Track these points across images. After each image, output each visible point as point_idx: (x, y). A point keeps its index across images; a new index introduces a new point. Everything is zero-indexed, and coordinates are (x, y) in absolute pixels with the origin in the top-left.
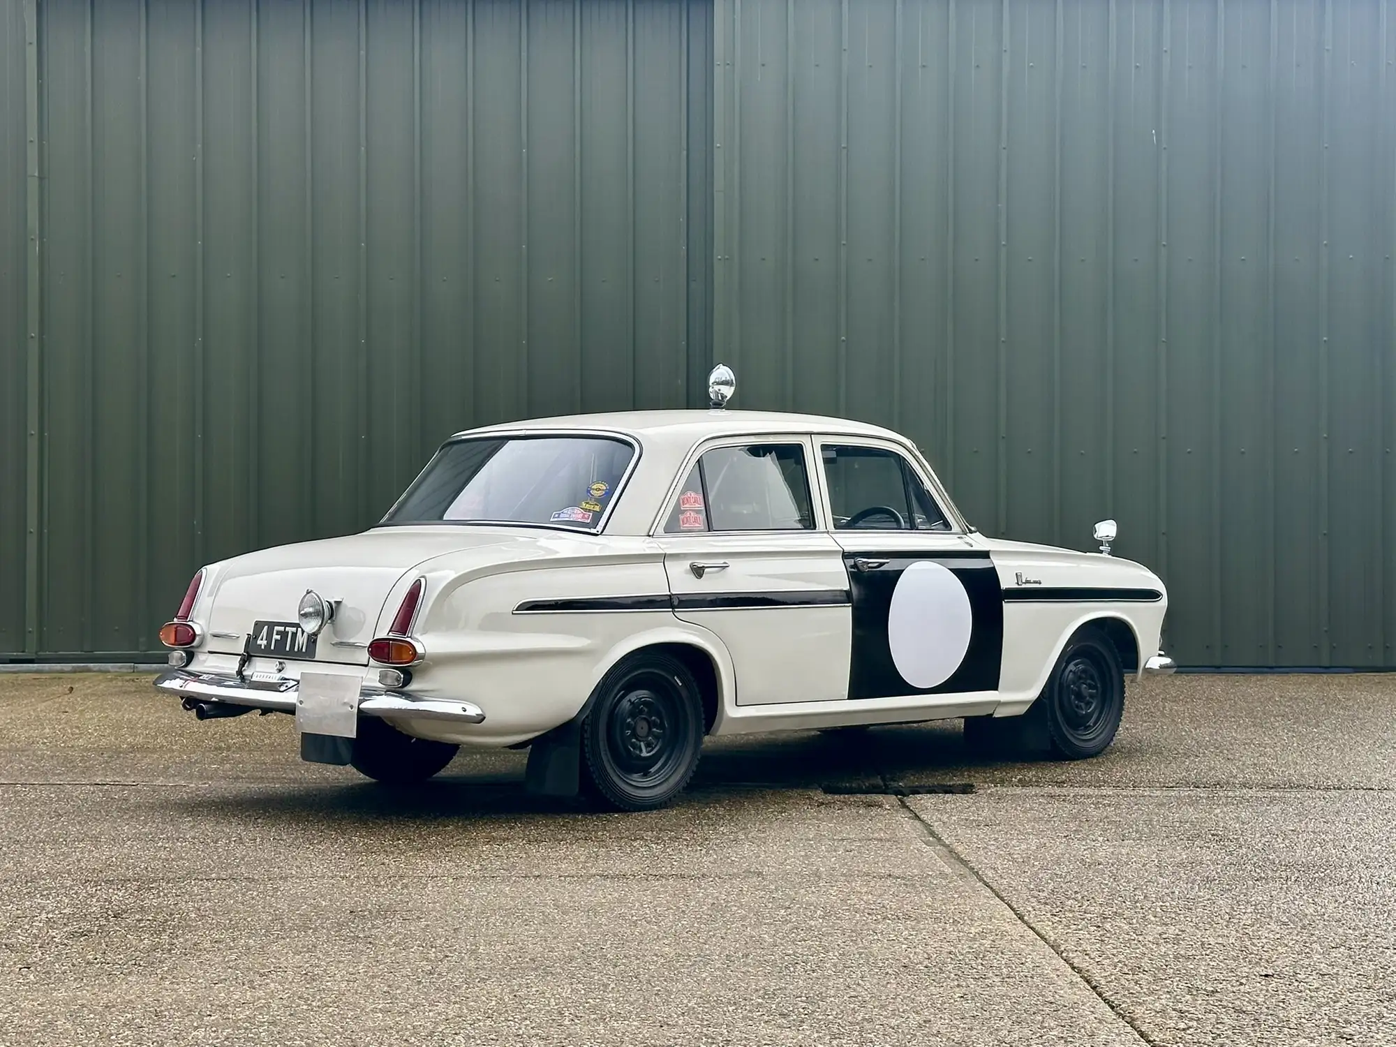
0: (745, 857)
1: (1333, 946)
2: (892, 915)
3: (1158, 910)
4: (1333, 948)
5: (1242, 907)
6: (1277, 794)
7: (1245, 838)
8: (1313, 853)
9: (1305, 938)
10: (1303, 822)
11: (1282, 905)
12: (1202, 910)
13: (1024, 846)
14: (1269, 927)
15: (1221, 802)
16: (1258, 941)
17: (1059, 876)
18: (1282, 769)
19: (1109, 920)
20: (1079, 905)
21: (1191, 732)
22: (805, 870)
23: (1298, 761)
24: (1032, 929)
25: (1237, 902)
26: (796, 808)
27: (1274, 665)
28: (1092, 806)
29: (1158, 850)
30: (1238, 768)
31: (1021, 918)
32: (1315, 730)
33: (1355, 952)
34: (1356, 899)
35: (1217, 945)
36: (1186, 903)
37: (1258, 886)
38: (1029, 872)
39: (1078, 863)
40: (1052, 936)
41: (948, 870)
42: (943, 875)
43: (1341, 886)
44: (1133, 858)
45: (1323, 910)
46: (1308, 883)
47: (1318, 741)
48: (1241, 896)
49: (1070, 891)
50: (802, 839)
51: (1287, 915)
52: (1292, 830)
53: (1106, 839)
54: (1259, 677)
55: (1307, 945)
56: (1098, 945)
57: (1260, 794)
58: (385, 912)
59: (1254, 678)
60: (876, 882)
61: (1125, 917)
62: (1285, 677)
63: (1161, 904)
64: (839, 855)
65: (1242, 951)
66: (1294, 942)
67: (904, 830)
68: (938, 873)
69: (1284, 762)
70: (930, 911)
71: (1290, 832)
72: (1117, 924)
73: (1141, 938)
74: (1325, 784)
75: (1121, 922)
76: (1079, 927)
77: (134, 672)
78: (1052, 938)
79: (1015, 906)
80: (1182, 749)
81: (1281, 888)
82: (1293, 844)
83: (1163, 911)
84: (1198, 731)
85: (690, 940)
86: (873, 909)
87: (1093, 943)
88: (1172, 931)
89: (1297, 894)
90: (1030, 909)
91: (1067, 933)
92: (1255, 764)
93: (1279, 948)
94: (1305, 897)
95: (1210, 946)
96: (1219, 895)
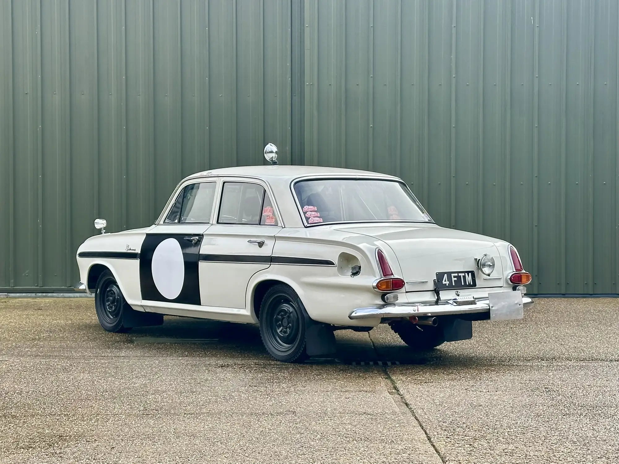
0: (289, 402)
1: (599, 457)
2: (358, 438)
3: (506, 434)
4: (599, 458)
5: (553, 432)
6: (584, 364)
7: (562, 390)
8: (597, 399)
9: (584, 452)
10: (595, 380)
11: (575, 431)
12: (530, 434)
13: (442, 395)
14: (565, 444)
15: (553, 369)
16: (558, 454)
17: (457, 413)
18: (589, 350)
19: (477, 440)
20: (463, 431)
21: (545, 329)
22: (319, 409)
23: (598, 345)
24: (434, 446)
25: (551, 429)
26: (327, 372)
27: (592, 293)
28: (485, 371)
29: (514, 397)
30: (566, 349)
31: (429, 439)
32: (609, 328)
33: (610, 461)
34: (616, 427)
35: (534, 457)
36: (522, 429)
37: (564, 419)
38: (441, 411)
39: (469, 405)
40: (443, 451)
41: (397, 410)
42: (394, 413)
43: (609, 419)
44: (499, 402)
45: (597, 434)
46: (592, 417)
47: (610, 334)
48: (554, 425)
49: (461, 423)
50: (324, 391)
51: (577, 437)
52: (589, 385)
53: (487, 391)
54: (584, 300)
55: (585, 456)
56: (468, 457)
57: (575, 364)
58: (79, 437)
59: (582, 300)
60: (356, 417)
61: (487, 438)
62: (598, 299)
63: (509, 430)
64: (341, 400)
65: (547, 460)
66: (577, 454)
67: (380, 385)
68: (391, 411)
69: (590, 346)
70: (380, 435)
71: (587, 386)
72: (482, 443)
73: (492, 452)
74: (610, 358)
75: (484, 442)
76: (460, 446)
77: (7, 297)
78: (443, 453)
79: (428, 432)
80: (538, 339)
81: (576, 420)
82: (587, 394)
83: (509, 435)
84: (548, 329)
85: (240, 454)
86: (349, 434)
87: (465, 456)
88: (511, 447)
89: (585, 424)
90: (436, 434)
91: (452, 449)
92: (575, 347)
93: (569, 458)
94: (588, 426)
95: (530, 457)
96: (542, 425)
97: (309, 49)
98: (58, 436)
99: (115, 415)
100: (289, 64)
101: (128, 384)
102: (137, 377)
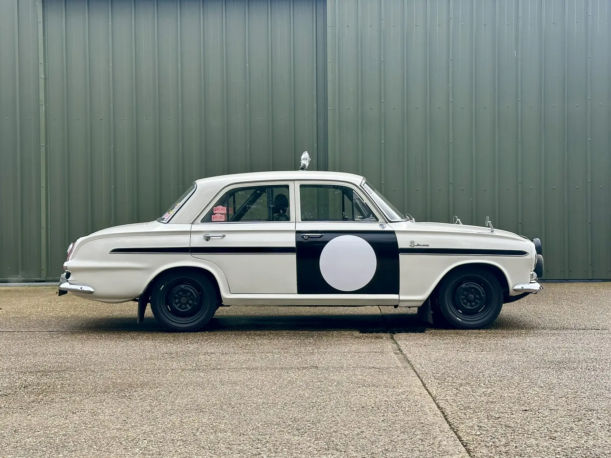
0: (313, 360)
1: (560, 397)
2: (367, 384)
3: (487, 381)
4: (560, 398)
5: (525, 380)
6: (557, 332)
7: (536, 350)
8: (564, 357)
9: (548, 393)
10: (564, 343)
11: (543, 379)
12: (506, 381)
13: (437, 354)
14: (534, 388)
15: (530, 336)
16: (527, 395)
17: (448, 367)
18: (562, 321)
19: (463, 386)
20: (452, 379)
21: (526, 306)
22: (337, 365)
23: (569, 318)
24: (427, 390)
25: (523, 378)
26: (345, 339)
27: (568, 279)
28: (474, 337)
29: (496, 356)
30: (542, 321)
31: (424, 385)
32: (580, 305)
33: (569, 400)
34: (577, 376)
35: (507, 397)
36: (500, 378)
37: (535, 371)
38: (436, 365)
39: (458, 361)
40: (434, 393)
41: (400, 365)
42: (398, 367)
43: (572, 371)
44: (483, 359)
45: (561, 381)
46: (558, 369)
47: (580, 310)
48: (526, 375)
49: (451, 374)
50: (342, 352)
51: (544, 383)
52: (558, 347)
53: (474, 351)
54: (561, 284)
55: (548, 396)
56: (454, 397)
57: (549, 332)
58: (143, 385)
59: (559, 284)
60: (366, 370)
61: (471, 384)
62: (573, 284)
63: (489, 379)
64: (355, 359)
65: (518, 399)
66: (543, 395)
67: (388, 348)
68: (395, 366)
69: (563, 319)
70: (384, 382)
71: (557, 348)
72: (466, 388)
73: (474, 394)
74: (579, 327)
75: (468, 387)
76: (448, 389)
78: (434, 394)
79: (424, 380)
80: (520, 314)
81: (545, 372)
82: (556, 353)
83: (489, 382)
84: (529, 306)
85: (272, 396)
86: (360, 382)
87: (452, 396)
88: (489, 390)
89: (551, 374)
90: (430, 381)
91: (442, 392)
92: (550, 320)
93: (535, 398)
94: (554, 376)
95: (504, 397)
96: (516, 375)
97: (331, 80)
98: (128, 384)
99: (173, 370)
100: (315, 93)
101: (184, 348)
102: (190, 343)
